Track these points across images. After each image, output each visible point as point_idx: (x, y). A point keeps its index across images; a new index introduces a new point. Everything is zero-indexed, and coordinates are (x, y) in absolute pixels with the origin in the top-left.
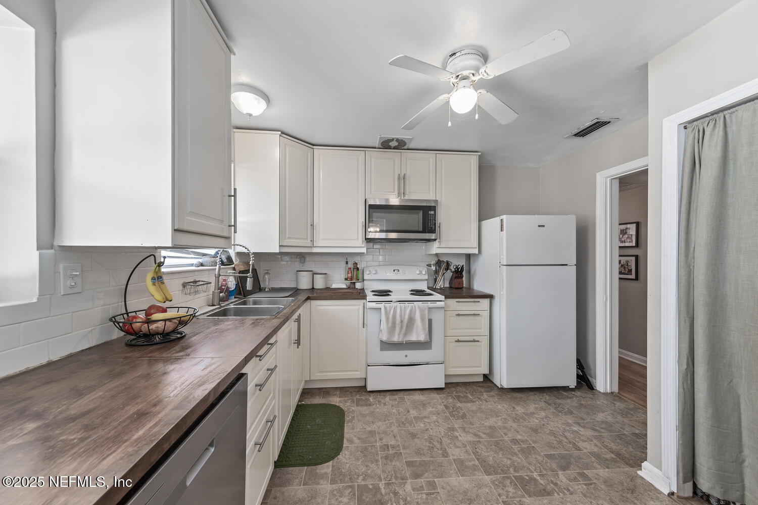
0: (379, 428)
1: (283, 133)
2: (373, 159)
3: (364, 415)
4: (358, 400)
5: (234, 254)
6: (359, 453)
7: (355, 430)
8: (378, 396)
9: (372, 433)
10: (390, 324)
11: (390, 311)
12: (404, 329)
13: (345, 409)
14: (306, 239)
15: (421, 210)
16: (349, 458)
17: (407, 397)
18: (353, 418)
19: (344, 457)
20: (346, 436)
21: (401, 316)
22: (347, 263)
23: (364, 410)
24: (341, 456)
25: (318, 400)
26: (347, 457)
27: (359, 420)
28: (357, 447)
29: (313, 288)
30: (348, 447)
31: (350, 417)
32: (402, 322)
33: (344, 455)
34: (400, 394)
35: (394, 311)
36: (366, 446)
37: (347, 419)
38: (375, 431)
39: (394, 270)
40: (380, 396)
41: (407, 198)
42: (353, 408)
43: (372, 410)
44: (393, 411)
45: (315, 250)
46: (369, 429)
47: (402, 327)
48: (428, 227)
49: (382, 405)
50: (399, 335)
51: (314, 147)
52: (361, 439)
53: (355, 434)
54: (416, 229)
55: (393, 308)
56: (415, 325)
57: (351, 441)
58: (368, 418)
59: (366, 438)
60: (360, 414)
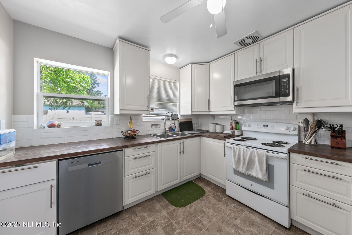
0: (209, 212)
1: (192, 63)
2: (239, 57)
3: (211, 202)
4: (217, 195)
5: (179, 116)
6: (187, 213)
7: (198, 205)
8: (230, 201)
9: (203, 211)
10: (236, 159)
11: (237, 151)
12: (246, 165)
13: (206, 194)
14: (206, 108)
15: (274, 80)
16: (182, 212)
17: (247, 213)
18: (205, 200)
19: (181, 210)
20: (192, 204)
21: (244, 156)
22: (232, 120)
23: (214, 201)
24: (181, 208)
25: (201, 185)
26: (182, 211)
27: (205, 203)
28: (190, 211)
29: (216, 132)
30: (187, 208)
31: (203, 199)
32: (244, 160)
33: (182, 209)
34: (244, 208)
35: (239, 151)
36: (193, 214)
37: (202, 198)
38: (205, 212)
39: (264, 126)
40: (231, 201)
41: (263, 73)
42: (210, 197)
43: (217, 203)
44: (227, 212)
45: (211, 113)
46: (204, 209)
47: (244, 163)
48: (281, 92)
49: (226, 205)
50: (242, 168)
51: (210, 63)
52: (196, 209)
53: (196, 206)
54: (271, 95)
55: (238, 149)
56: (255, 165)
57: (191, 207)
58: (210, 205)
59: (198, 211)
60: (209, 201)
